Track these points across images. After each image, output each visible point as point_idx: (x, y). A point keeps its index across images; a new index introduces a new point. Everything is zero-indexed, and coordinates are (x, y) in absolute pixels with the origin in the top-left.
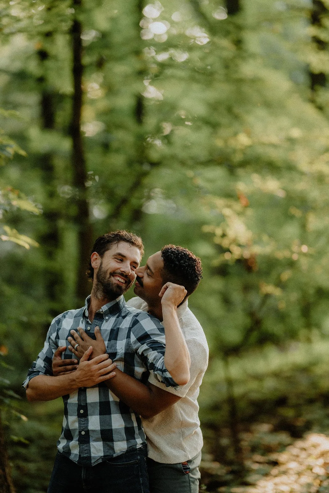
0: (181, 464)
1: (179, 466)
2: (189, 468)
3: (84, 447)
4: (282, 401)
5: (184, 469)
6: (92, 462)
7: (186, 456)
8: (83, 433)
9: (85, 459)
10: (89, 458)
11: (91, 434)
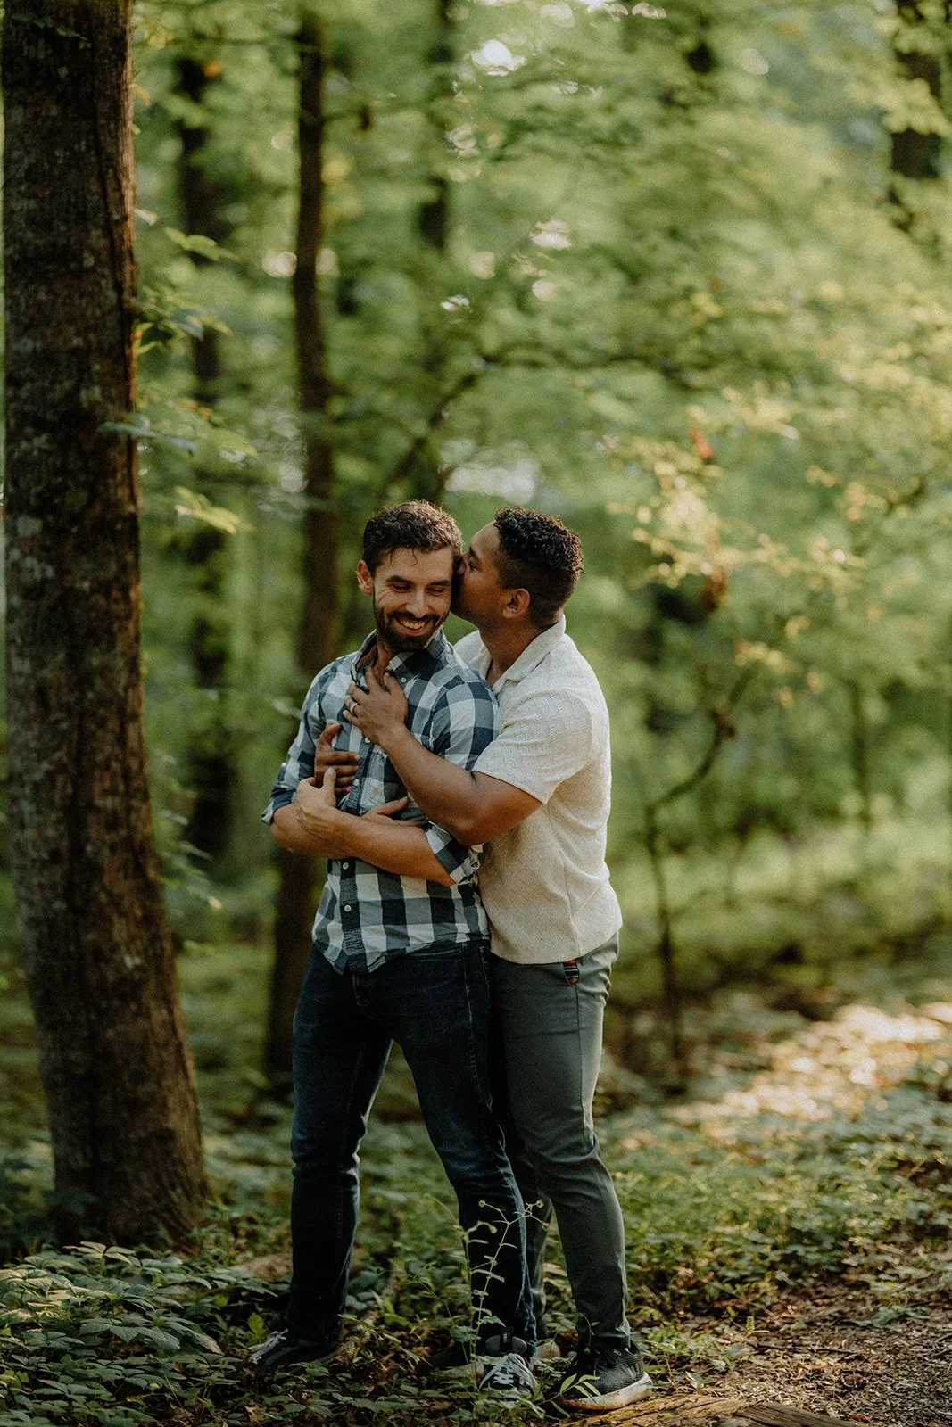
0: (562, 966)
1: (556, 968)
2: (577, 973)
3: (351, 935)
4: (790, 955)
5: (568, 974)
6: (368, 964)
7: (573, 949)
8: (348, 908)
9: (355, 960)
10: (363, 957)
11: (362, 909)
